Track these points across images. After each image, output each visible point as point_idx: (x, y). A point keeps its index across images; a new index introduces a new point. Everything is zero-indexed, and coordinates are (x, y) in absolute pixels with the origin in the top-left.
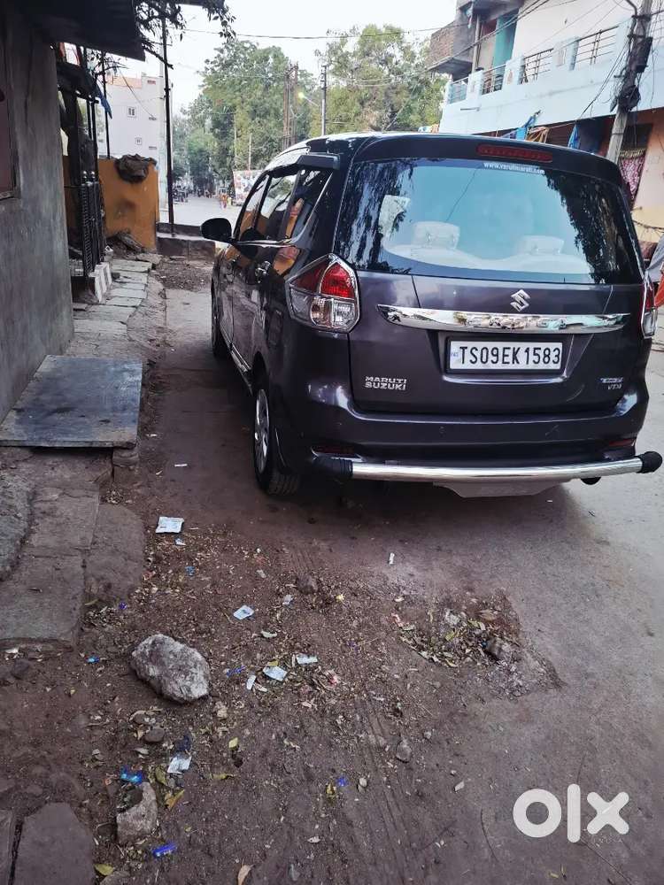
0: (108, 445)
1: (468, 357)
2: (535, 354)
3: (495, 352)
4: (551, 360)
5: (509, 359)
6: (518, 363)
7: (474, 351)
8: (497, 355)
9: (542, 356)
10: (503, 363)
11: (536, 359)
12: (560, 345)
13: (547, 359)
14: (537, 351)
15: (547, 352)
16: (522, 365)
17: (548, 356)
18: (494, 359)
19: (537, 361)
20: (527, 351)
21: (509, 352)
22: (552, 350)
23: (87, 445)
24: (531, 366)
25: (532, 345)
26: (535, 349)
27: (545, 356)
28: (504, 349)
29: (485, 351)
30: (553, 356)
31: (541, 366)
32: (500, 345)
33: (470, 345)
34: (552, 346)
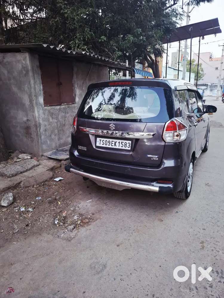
0: (60, 159)
1: (102, 143)
2: (121, 144)
3: (109, 142)
4: (127, 146)
5: (113, 145)
6: (116, 146)
7: (103, 141)
8: (110, 143)
9: (124, 145)
10: (112, 146)
11: (122, 145)
12: (130, 142)
13: (125, 146)
14: (122, 143)
15: (126, 144)
16: (117, 147)
17: (126, 145)
18: (109, 144)
19: (122, 146)
20: (119, 143)
21: (114, 143)
22: (127, 143)
23: (56, 158)
24: (120, 148)
25: (121, 141)
26: (122, 142)
27: (125, 145)
28: (112, 141)
29: (106, 141)
30: (128, 145)
31: (124, 148)
32: (111, 140)
33: (102, 139)
34: (127, 142)
